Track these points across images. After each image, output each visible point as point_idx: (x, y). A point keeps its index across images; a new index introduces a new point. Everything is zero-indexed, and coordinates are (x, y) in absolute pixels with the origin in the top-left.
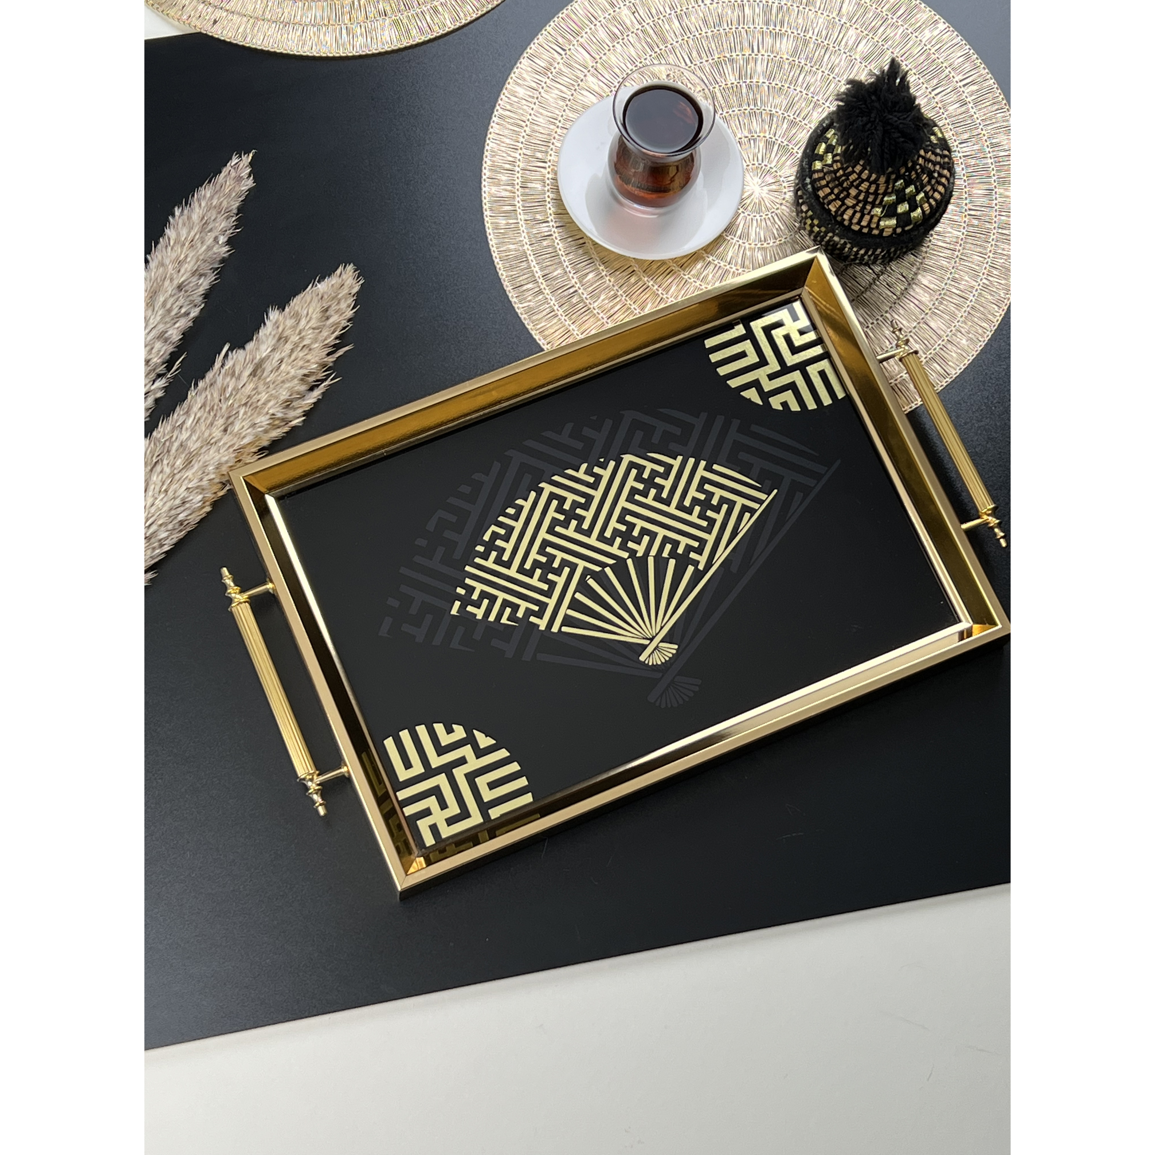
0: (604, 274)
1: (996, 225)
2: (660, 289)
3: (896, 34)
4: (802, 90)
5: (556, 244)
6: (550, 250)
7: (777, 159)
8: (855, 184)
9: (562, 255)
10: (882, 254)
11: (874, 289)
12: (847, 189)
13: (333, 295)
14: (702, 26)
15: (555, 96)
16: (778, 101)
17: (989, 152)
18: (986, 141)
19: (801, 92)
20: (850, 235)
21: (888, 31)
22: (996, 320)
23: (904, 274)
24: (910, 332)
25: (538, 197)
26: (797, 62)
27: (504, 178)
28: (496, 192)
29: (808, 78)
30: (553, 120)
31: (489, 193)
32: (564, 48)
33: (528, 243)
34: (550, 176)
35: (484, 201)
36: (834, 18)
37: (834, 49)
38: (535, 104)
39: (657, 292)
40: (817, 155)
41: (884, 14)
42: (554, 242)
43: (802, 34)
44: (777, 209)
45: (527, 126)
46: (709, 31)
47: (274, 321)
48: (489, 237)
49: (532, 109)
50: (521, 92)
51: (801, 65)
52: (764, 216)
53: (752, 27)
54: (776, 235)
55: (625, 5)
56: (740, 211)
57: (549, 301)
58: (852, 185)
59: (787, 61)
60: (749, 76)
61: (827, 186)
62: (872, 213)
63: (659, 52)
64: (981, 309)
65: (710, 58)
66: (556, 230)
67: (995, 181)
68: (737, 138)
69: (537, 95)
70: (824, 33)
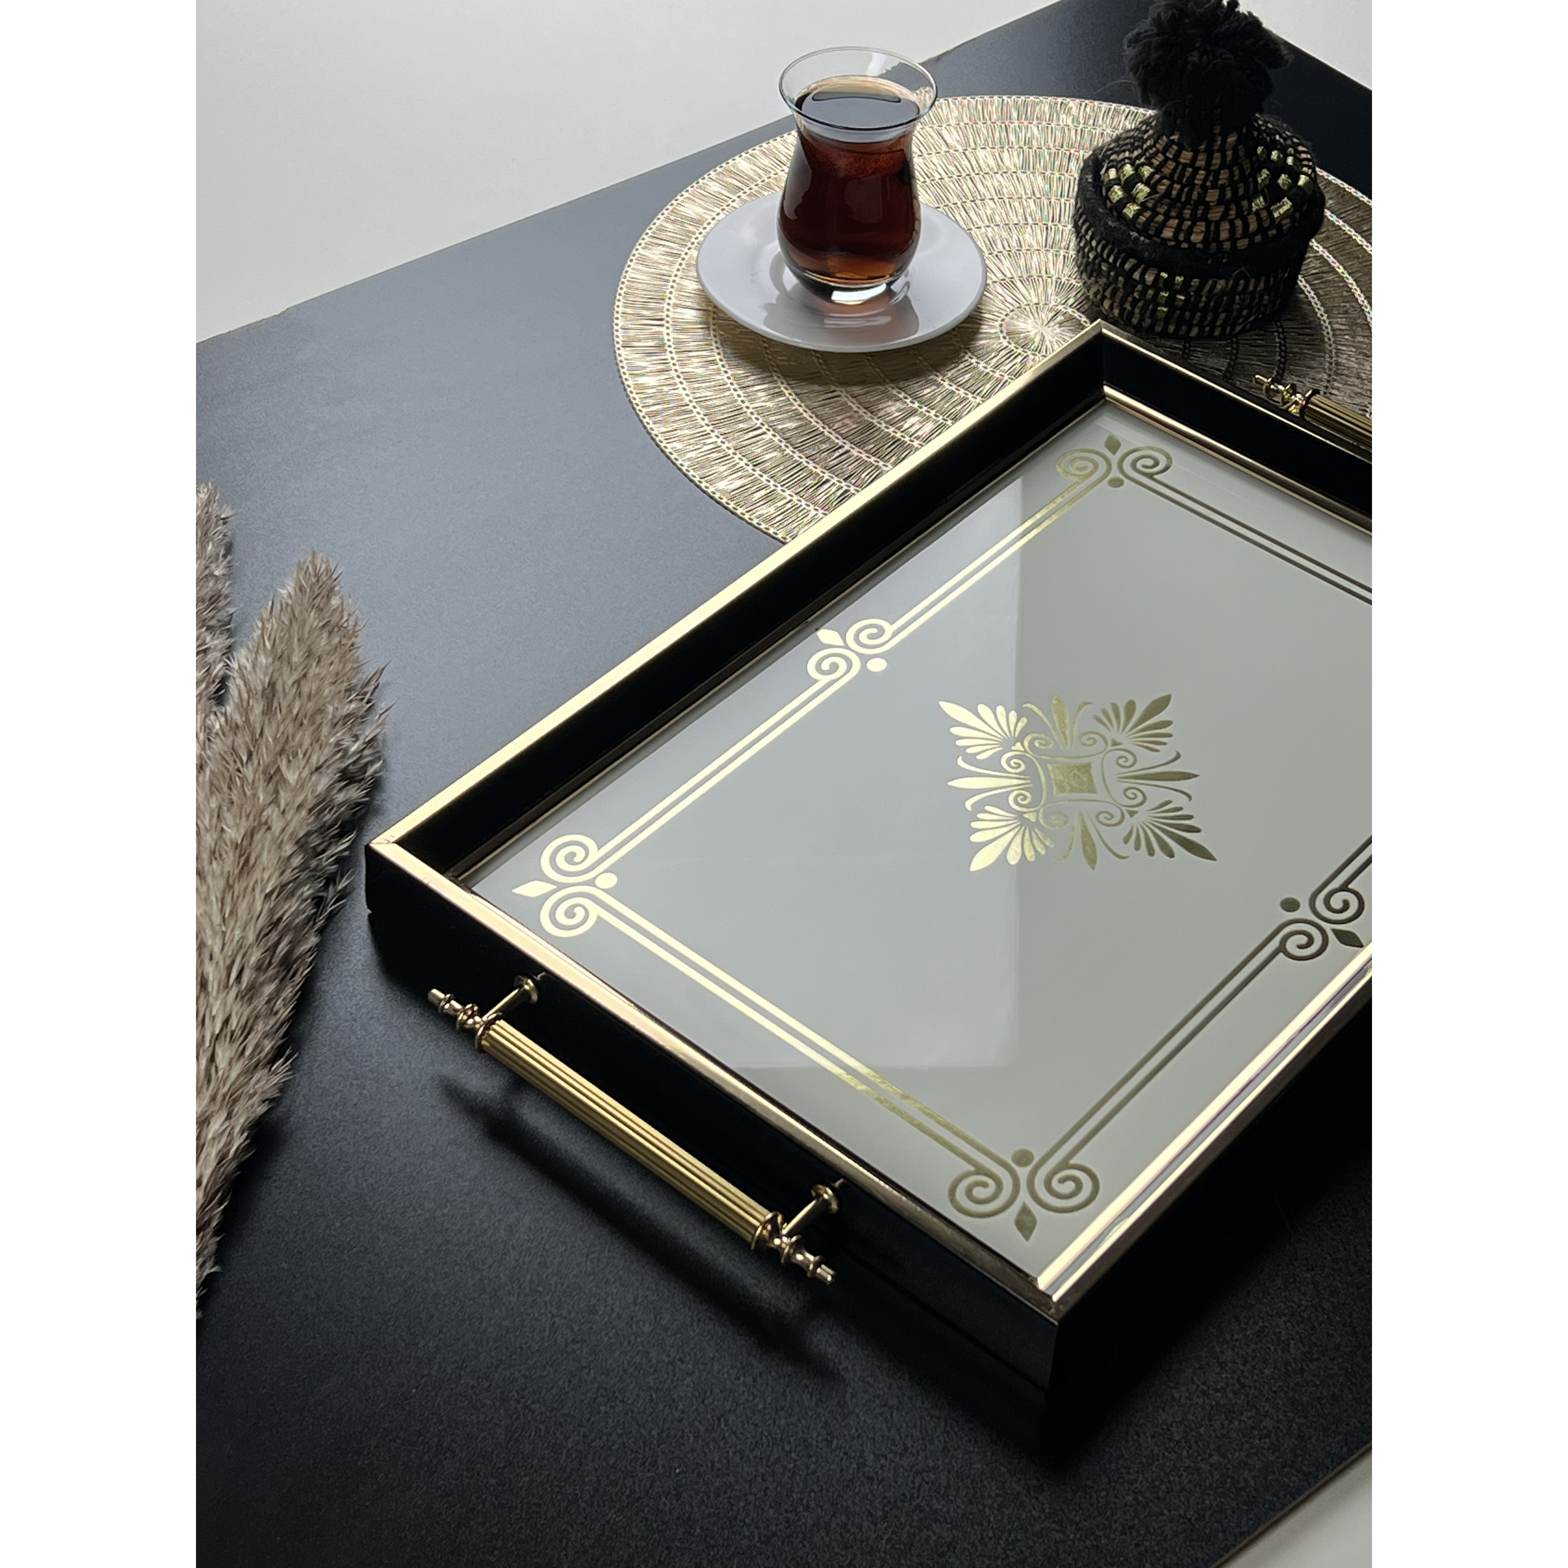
3: (1033, 133)
4: (988, 224)
8: (1208, 184)
12: (1202, 200)
15: (700, 364)
19: (989, 226)
21: (1021, 134)
25: (787, 464)
26: (953, 206)
27: (722, 469)
28: (726, 488)
29: (982, 212)
30: (722, 388)
31: (722, 490)
32: (659, 317)
34: (779, 440)
37: (981, 176)
38: (681, 383)
40: (1117, 204)
41: (999, 123)
43: (927, 180)
45: (694, 407)
49: (684, 389)
50: (651, 380)
51: (959, 205)
55: (689, 249)
58: (1204, 190)
61: (1167, 217)
62: (1254, 210)
69: (675, 374)
70: (951, 168)
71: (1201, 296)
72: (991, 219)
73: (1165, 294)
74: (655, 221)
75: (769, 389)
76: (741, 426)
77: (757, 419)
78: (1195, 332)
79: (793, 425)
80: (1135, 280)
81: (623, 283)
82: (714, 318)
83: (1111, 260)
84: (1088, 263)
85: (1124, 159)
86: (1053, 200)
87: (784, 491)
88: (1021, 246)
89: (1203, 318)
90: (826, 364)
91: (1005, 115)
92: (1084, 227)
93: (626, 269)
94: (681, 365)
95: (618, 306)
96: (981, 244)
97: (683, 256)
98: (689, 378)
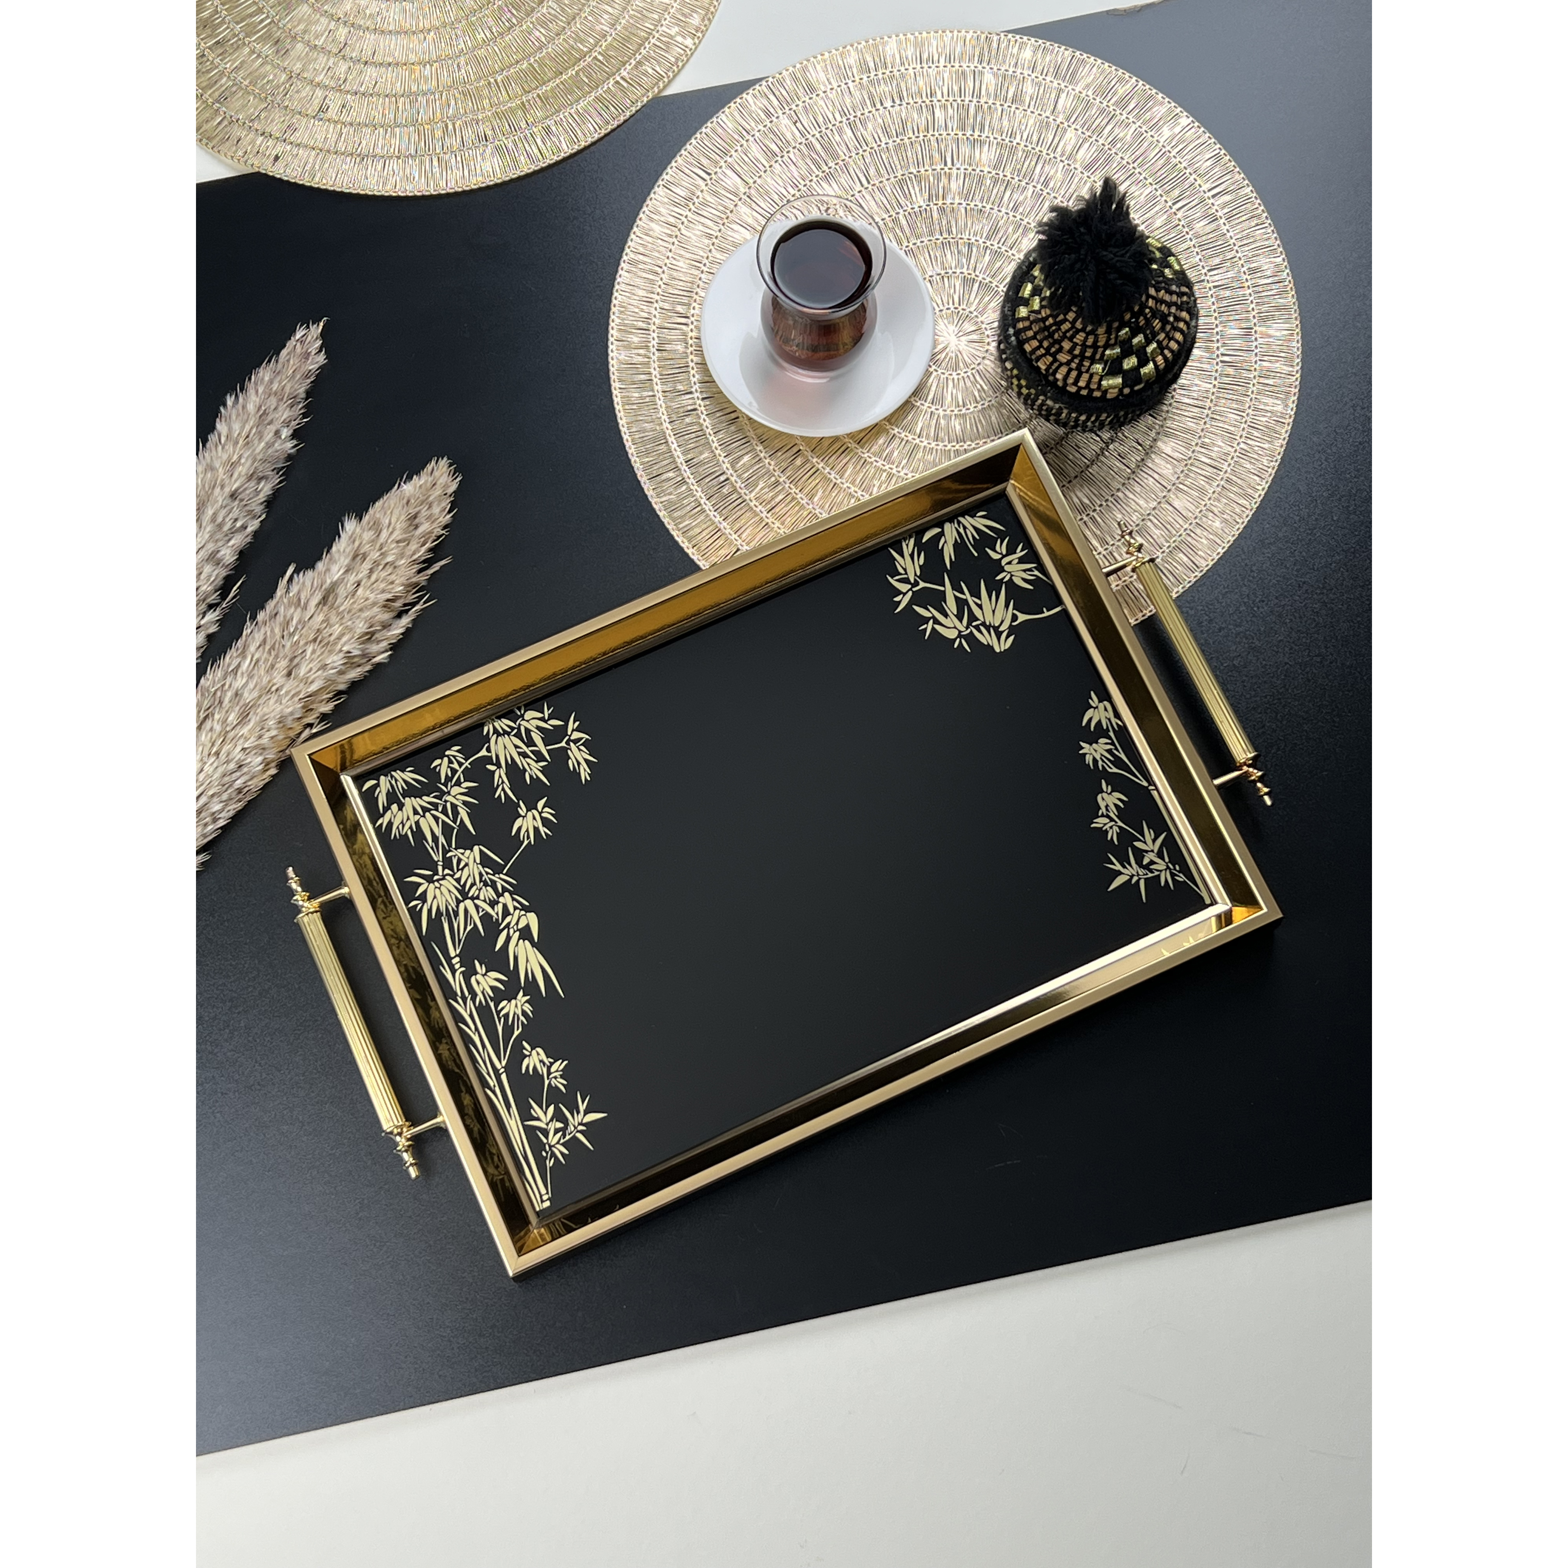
0: (762, 455)
1: (1256, 373)
2: (832, 472)
3: (1126, 134)
4: (1009, 212)
5: (701, 421)
6: (696, 428)
7: (977, 301)
8: (1068, 335)
9: (710, 434)
10: (1109, 419)
11: (1101, 462)
12: (1059, 342)
13: (421, 498)
14: (881, 135)
15: (698, 233)
16: (978, 227)
17: (1247, 280)
18: (1242, 265)
19: (1007, 213)
20: (1065, 398)
21: (1117, 131)
22: (1257, 495)
23: (1140, 441)
24: (1149, 514)
25: (679, 361)
26: (1001, 176)
27: (635, 339)
28: (626, 358)
29: (1015, 196)
30: (696, 264)
31: (618, 359)
32: (709, 171)
33: (668, 420)
34: (694, 334)
35: (612, 369)
36: (1047, 117)
37: (1048, 157)
38: (673, 243)
39: (829, 476)
40: (1022, 298)
41: (1111, 109)
42: (699, 418)
43: (1008, 139)
44: (979, 364)
45: (663, 272)
46: (890, 142)
47: (350, 533)
48: (619, 415)
49: (670, 251)
50: (657, 229)
51: (1006, 179)
52: (962, 374)
53: (945, 133)
54: (978, 398)
55: (784, 113)
56: (931, 370)
57: (695, 493)
58: (1064, 337)
59: (990, 175)
60: (941, 198)
62: (1091, 371)
63: (827, 171)
64: (1239, 481)
65: (892, 176)
66: (702, 403)
67: (1254, 317)
68: (927, 276)
71: (1038, 399)
76: (679, 307)
77: (693, 308)
93: (726, 109)
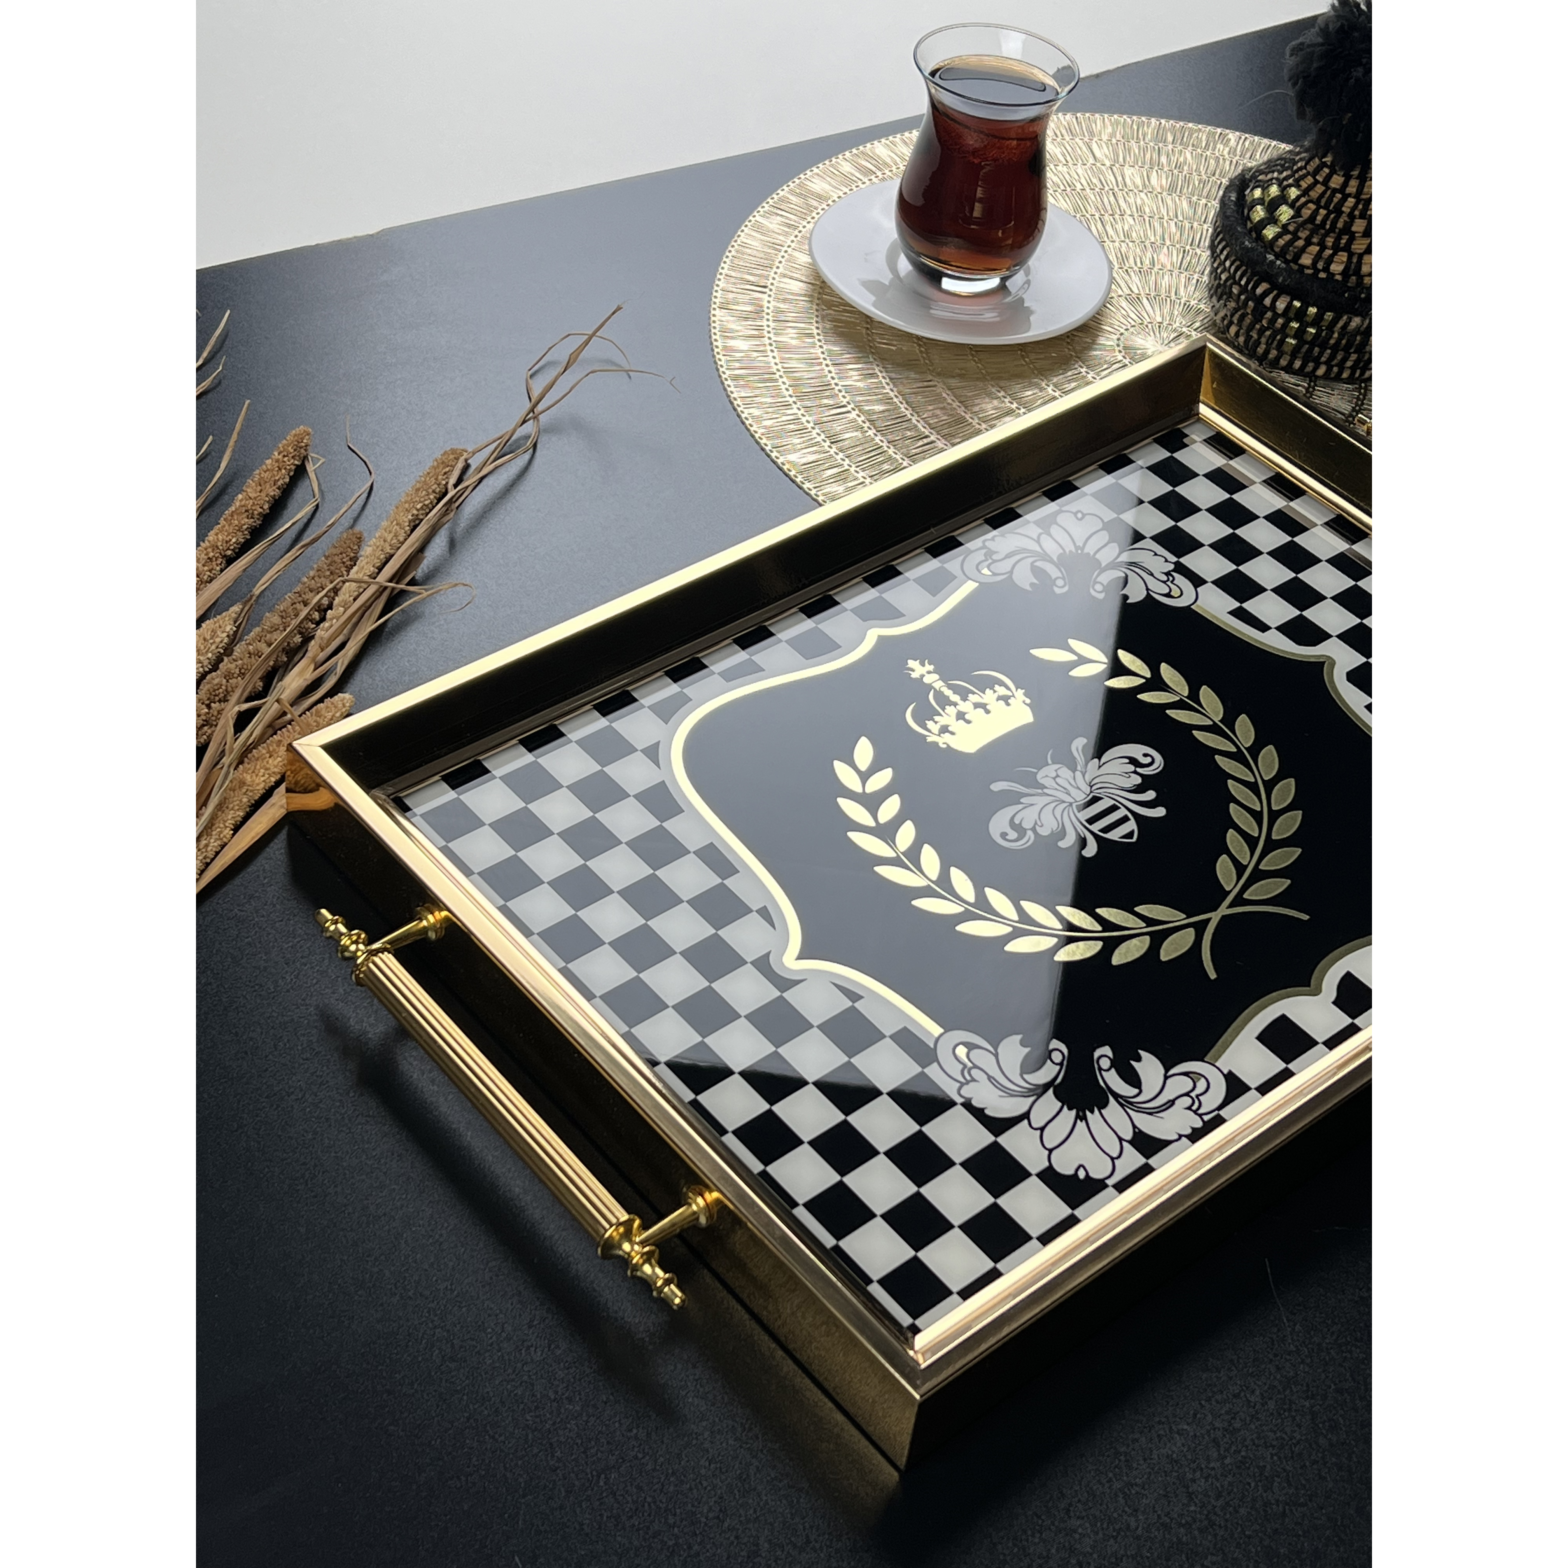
3: (1186, 159)
4: (1123, 239)
7: (1158, 313)
8: (1357, 213)
12: (1346, 229)
15: (795, 336)
26: (1089, 217)
27: (798, 441)
28: (798, 460)
29: (1119, 227)
30: (813, 361)
37: (1124, 192)
38: (772, 351)
43: (1068, 189)
45: (781, 377)
49: (774, 357)
50: (741, 344)
51: (1097, 217)
55: (809, 222)
61: (1308, 242)
69: (767, 342)
70: (1095, 181)
71: (1333, 333)
72: (1127, 235)
73: (1295, 325)
74: (779, 191)
75: (863, 369)
76: (826, 401)
77: (844, 397)
78: (1321, 371)
79: (879, 408)
80: (1265, 307)
81: (733, 246)
82: (820, 293)
83: (1243, 283)
84: (1219, 286)
85: (1271, 179)
86: (1195, 225)
87: (857, 472)
88: (1154, 265)
89: (1332, 357)
90: (927, 353)
91: (1160, 137)
92: (1220, 247)
93: (739, 233)
94: (775, 334)
95: (723, 268)
96: (1113, 258)
97: (801, 228)
98: (782, 348)
